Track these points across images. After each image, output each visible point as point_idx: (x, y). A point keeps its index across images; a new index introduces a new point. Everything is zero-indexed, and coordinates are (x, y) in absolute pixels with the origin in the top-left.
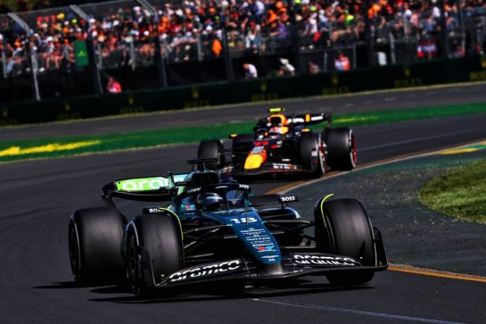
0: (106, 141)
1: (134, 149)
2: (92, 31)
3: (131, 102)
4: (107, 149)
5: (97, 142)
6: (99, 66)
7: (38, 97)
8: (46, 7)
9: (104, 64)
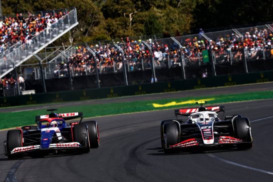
0: (218, 99)
1: (231, 102)
2: (211, 46)
3: (230, 80)
4: (217, 102)
5: (213, 99)
6: (214, 63)
7: (185, 78)
8: (189, 34)
9: (217, 62)
